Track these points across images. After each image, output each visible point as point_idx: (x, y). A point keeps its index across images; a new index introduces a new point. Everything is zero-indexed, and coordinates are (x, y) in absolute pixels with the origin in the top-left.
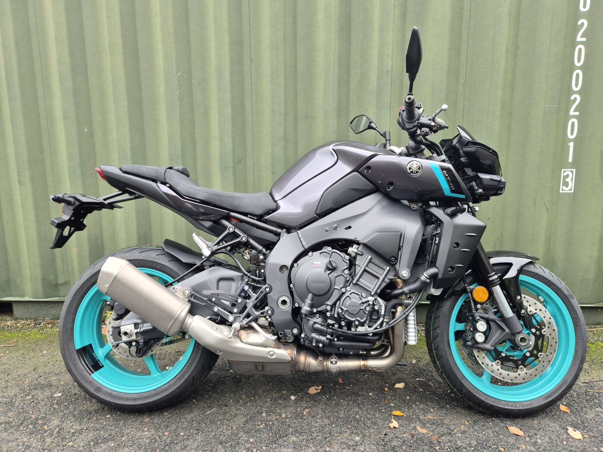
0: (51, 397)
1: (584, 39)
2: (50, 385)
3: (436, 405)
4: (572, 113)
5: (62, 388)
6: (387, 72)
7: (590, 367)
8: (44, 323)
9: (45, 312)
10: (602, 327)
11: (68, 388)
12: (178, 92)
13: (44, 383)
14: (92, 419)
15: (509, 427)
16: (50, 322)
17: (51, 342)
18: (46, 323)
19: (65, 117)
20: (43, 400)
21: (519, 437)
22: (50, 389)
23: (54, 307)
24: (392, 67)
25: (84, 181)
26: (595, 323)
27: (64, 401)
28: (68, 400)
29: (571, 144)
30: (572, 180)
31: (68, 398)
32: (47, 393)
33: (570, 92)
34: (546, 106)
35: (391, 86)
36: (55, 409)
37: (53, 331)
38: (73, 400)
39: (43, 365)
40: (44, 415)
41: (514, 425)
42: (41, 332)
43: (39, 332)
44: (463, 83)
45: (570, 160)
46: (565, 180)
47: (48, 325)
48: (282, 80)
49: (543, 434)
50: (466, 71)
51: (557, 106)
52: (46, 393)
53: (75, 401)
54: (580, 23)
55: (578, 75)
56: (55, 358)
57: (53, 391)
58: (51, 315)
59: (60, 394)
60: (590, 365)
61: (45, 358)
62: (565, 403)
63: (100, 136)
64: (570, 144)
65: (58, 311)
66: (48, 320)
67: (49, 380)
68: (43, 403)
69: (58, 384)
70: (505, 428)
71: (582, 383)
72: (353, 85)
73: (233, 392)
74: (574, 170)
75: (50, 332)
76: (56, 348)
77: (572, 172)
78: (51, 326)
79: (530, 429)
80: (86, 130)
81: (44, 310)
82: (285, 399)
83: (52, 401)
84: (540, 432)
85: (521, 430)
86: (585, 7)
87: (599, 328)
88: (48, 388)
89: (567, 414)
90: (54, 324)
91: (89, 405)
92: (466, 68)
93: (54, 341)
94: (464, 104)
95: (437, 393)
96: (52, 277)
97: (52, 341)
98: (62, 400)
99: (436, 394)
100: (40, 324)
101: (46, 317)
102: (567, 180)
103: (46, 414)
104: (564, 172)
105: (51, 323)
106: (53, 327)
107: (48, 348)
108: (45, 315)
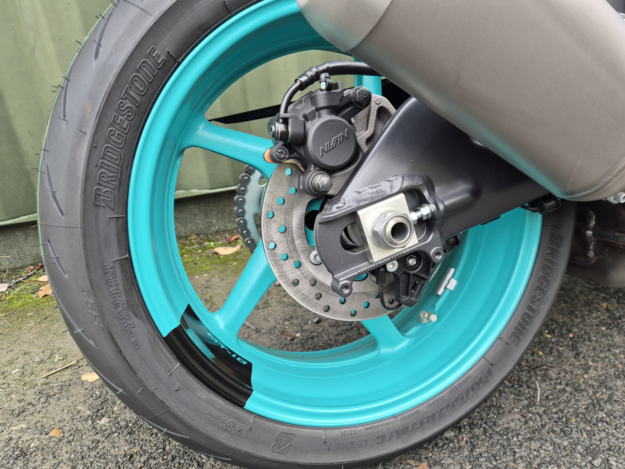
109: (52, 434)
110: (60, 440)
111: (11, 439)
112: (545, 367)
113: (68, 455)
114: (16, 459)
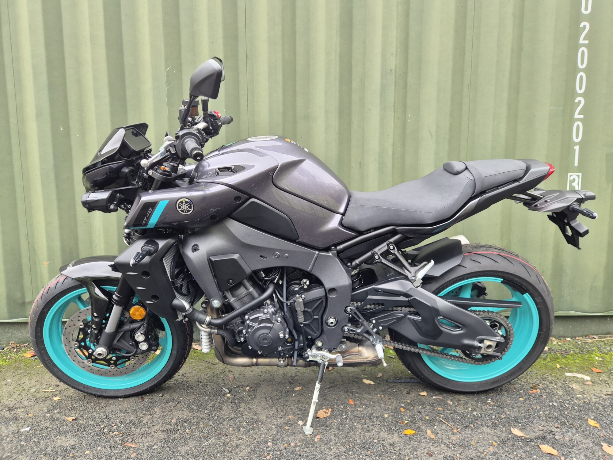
0: (18, 432)
1: (587, 42)
2: (16, 419)
3: (459, 425)
4: (576, 116)
5: (31, 421)
6: (391, 71)
7: (610, 378)
8: (8, 348)
9: (9, 335)
10: (612, 337)
11: (38, 421)
12: (166, 89)
13: (9, 415)
14: (67, 456)
15: (541, 446)
16: (15, 346)
17: (16, 368)
18: (10, 347)
19: (38, 115)
20: (7, 437)
21: (553, 457)
22: (16, 423)
23: (20, 329)
24: (396, 66)
25: (57, 186)
26: (604, 332)
27: (34, 437)
28: (39, 435)
29: (577, 148)
30: (578, 184)
31: (38, 433)
32: (13, 427)
33: (574, 94)
34: (551, 108)
35: (395, 86)
36: (22, 446)
37: (19, 357)
38: (44, 434)
39: (7, 395)
40: (9, 454)
41: (545, 443)
42: (5, 358)
43: (3, 357)
44: (468, 84)
45: (576, 164)
46: (572, 184)
47: (12, 349)
48: (280, 78)
49: (577, 452)
50: (471, 71)
51: (562, 108)
52: (11, 428)
53: (46, 436)
54: (582, 25)
55: (581, 77)
56: (21, 387)
57: (20, 425)
58: (16, 338)
59: (28, 429)
60: (608, 376)
61: (10, 387)
62: (592, 417)
63: (78, 136)
64: (575, 147)
65: (24, 334)
66: (13, 343)
67: (15, 412)
68: (8, 439)
69: (25, 417)
70: (536, 447)
71: (605, 395)
72: (355, 84)
73: (232, 419)
74: (580, 174)
75: (16, 358)
76: (22, 375)
77: (578, 176)
78: (16, 351)
79: (563, 447)
80: (61, 129)
81: (9, 333)
82: (292, 425)
83: (18, 437)
84: (573, 450)
85: (553, 448)
86: (586, 9)
87: (609, 338)
88: (13, 422)
89: (597, 429)
90: (20, 348)
91: (63, 440)
92: (471, 68)
93: (20, 367)
94: (469, 105)
95: (458, 411)
96: (18, 295)
97: (18, 367)
98: (31, 435)
99: (457, 413)
100: (4, 349)
101: (10, 341)
102: (573, 184)
103: (11, 452)
104: (571, 176)
105: (17, 347)
106: (19, 351)
107: (13, 375)
108: (9, 338)
109: (29, 415)
110: (30, 417)
111: (16, 413)
112: (223, 434)
113: (29, 423)
114: (13, 420)
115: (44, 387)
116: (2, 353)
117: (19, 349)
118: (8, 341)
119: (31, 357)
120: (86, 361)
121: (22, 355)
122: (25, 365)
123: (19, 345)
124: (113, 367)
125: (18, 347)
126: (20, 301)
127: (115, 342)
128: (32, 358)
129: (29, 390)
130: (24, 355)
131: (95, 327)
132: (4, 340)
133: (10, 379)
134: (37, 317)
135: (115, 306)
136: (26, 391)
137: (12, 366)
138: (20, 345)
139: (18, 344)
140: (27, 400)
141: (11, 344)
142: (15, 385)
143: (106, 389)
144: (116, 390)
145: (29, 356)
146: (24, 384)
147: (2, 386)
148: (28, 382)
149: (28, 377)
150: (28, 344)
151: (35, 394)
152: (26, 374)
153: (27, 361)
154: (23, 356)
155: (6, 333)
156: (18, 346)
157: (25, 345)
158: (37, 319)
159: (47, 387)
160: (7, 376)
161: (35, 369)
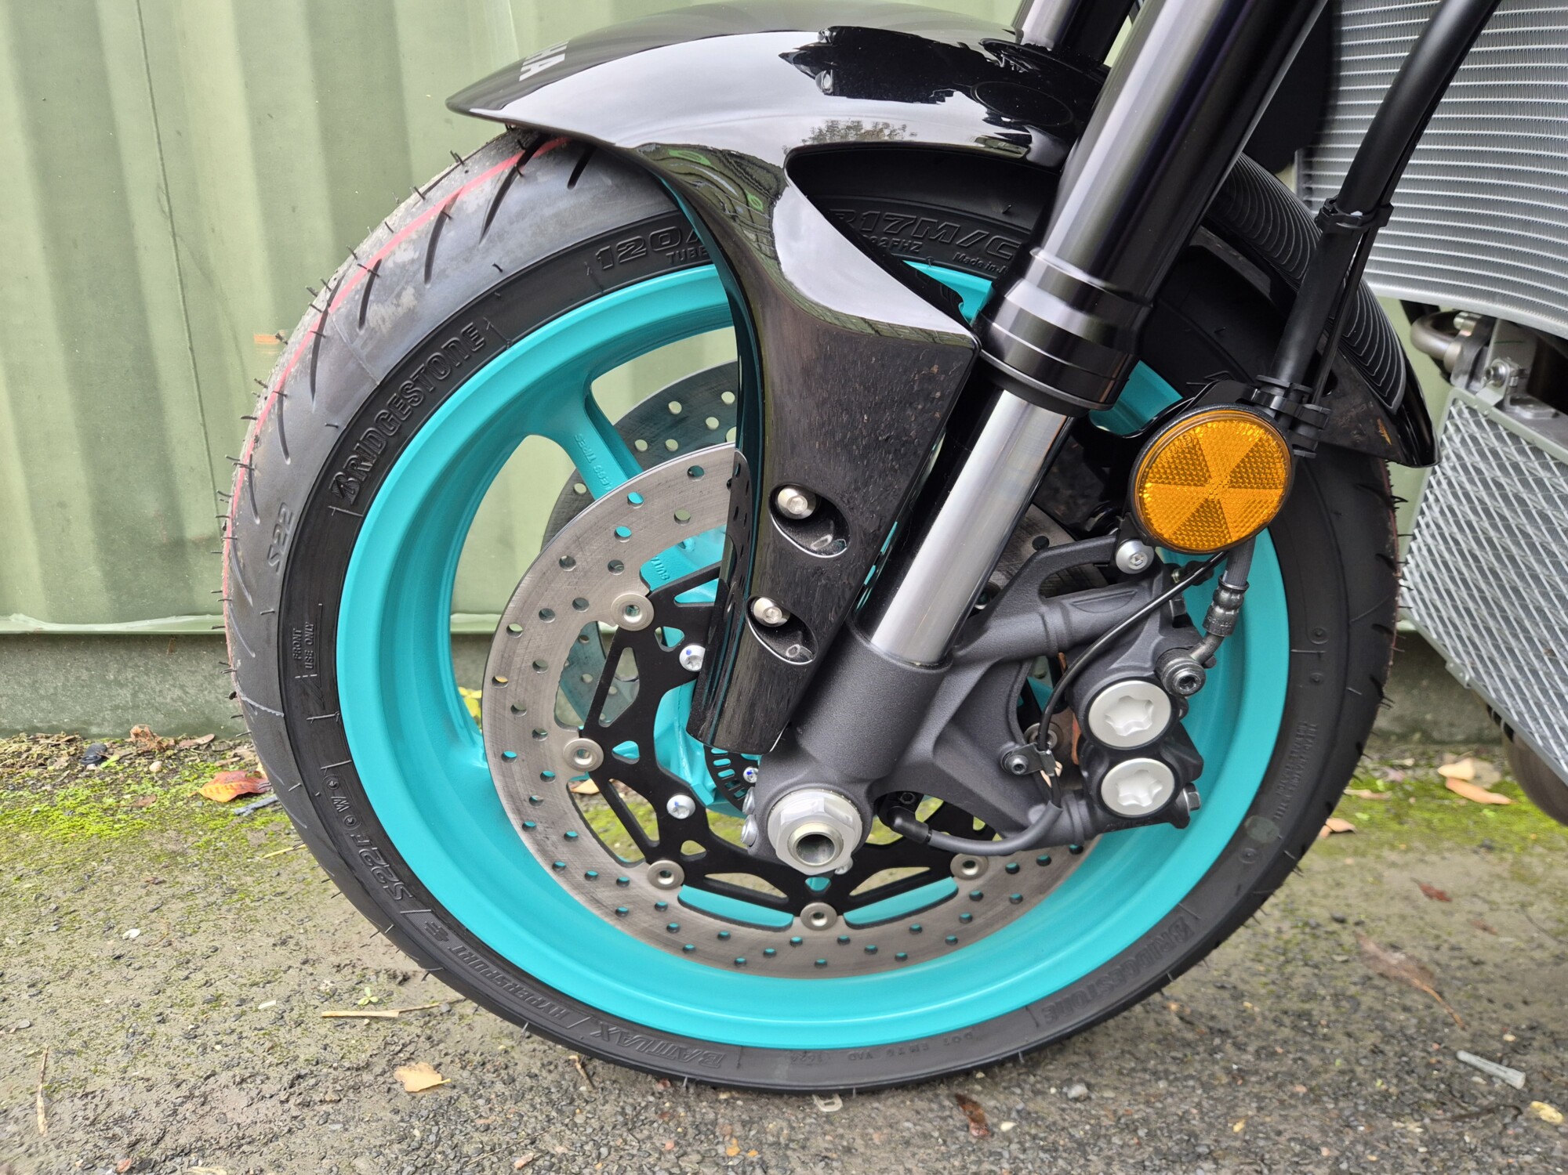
115: (326, 985)
116: (97, 781)
117: (175, 759)
118: (121, 725)
119: (233, 800)
120: (639, 876)
121: (188, 789)
122: (208, 843)
123: (172, 742)
124: (818, 916)
125: (169, 753)
126: (161, 534)
127: (924, 745)
128: (241, 807)
129: (242, 1002)
130: (201, 791)
131: (776, 617)
132: (104, 719)
133: (137, 926)
134: (290, 531)
135: (1007, 402)
136: (230, 1009)
137: (147, 844)
138: (176, 742)
139: (168, 734)
140: (243, 1081)
141: (137, 735)
142: (163, 966)
143: (742, 1047)
144: (805, 1052)
145: (226, 796)
146: (215, 960)
147: (94, 967)
148: (231, 950)
149: (231, 916)
150: (212, 736)
151: (283, 1035)
152: (217, 894)
153: (219, 821)
154: (197, 796)
155: (108, 684)
156: (168, 748)
157: (200, 741)
158: (284, 552)
159: (344, 982)
160: (122, 902)
161: (260, 866)
